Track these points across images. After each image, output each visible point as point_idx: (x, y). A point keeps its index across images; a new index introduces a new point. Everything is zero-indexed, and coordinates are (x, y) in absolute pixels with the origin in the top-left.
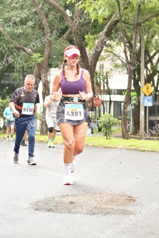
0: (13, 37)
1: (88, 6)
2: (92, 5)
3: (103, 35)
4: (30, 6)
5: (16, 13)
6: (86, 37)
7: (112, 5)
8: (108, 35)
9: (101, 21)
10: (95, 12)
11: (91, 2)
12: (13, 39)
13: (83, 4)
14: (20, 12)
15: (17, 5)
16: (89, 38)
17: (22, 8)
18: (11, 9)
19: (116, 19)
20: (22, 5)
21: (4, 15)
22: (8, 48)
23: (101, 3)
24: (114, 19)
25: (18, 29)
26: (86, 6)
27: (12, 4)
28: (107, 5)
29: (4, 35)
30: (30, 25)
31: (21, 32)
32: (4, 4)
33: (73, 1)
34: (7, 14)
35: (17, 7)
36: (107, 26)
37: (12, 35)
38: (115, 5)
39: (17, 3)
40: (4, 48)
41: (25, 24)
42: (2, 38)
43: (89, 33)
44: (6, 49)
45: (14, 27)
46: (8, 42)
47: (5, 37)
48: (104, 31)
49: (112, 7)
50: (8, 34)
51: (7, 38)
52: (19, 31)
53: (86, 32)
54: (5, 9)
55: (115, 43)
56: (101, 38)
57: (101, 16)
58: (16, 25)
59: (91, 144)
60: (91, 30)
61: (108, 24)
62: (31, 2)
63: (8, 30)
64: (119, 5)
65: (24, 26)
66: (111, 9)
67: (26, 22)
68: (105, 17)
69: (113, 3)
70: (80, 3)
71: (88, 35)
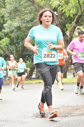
0: (27, 29)
1: (65, 8)
2: (67, 8)
3: (74, 23)
4: (35, 11)
5: (27, 16)
6: (66, 25)
7: (77, 7)
8: (77, 23)
9: (72, 16)
10: (69, 11)
11: (66, 6)
12: (27, 30)
13: (62, 8)
14: (29, 15)
15: (28, 12)
16: (68, 26)
17: (31, 13)
18: (25, 14)
19: (80, 14)
20: (31, 11)
21: (21, 17)
22: (25, 35)
23: (71, 6)
24: (79, 14)
25: (29, 24)
26: (63, 8)
27: (25, 11)
28: (74, 7)
29: (22, 28)
30: (35, 22)
31: (31, 25)
32: (21, 12)
33: (56, 7)
34: (23, 17)
35: (28, 13)
36: (76, 18)
37: (26, 28)
38: (78, 7)
39: (28, 11)
40: (23, 35)
41: (33, 21)
42: (21, 30)
43: (68, 23)
44: (24, 35)
45: (27, 23)
46: (24, 32)
47: (23, 29)
48: (74, 21)
49: (77, 8)
50: (24, 27)
51: (24, 29)
52: (30, 25)
53: (66, 22)
54: (22, 14)
55: (82, 27)
56: (73, 25)
57: (72, 13)
58: (29, 22)
59: (71, 82)
60: (69, 22)
61: (76, 17)
62: (35, 9)
63: (24, 25)
64: (80, 6)
65: (32, 22)
66: (77, 9)
67: (33, 20)
68: (74, 14)
69: (77, 6)
70: (60, 7)
71: (67, 24)
